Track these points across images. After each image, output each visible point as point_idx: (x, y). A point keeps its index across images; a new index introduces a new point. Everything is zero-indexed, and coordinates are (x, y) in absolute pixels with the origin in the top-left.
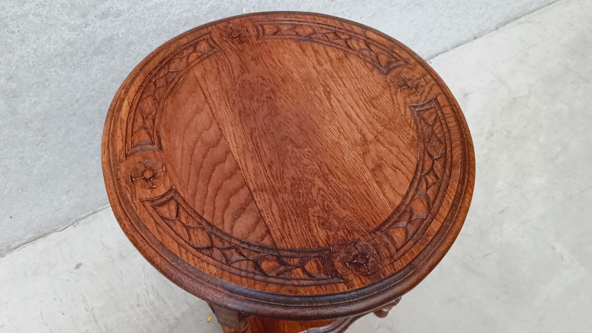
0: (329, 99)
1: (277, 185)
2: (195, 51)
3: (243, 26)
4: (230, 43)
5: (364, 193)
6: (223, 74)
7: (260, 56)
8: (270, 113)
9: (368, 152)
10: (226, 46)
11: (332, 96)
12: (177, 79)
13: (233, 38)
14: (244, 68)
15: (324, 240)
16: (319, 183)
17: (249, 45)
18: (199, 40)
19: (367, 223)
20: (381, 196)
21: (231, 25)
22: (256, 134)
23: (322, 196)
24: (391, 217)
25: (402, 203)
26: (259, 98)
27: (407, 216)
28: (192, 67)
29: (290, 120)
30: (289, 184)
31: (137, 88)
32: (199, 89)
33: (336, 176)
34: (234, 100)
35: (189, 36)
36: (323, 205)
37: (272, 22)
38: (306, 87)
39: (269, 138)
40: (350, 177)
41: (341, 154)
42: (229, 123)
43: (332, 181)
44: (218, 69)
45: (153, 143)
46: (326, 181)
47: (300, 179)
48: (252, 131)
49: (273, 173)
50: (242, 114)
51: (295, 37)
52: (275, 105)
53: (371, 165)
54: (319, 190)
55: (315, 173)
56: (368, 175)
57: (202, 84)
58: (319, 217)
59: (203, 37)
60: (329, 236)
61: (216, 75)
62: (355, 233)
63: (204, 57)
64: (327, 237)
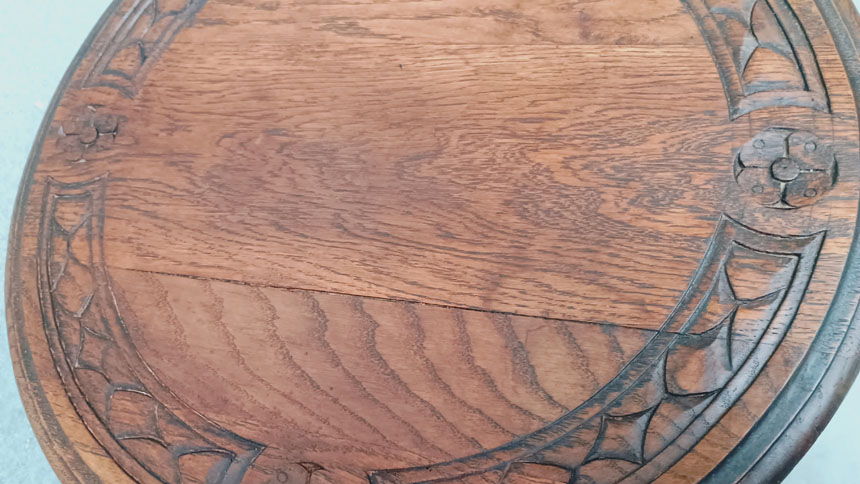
0: (366, 33)
1: (502, 246)
2: (68, 237)
3: (82, 109)
4: (102, 155)
5: (629, 81)
6: (163, 210)
7: (173, 113)
8: (320, 165)
9: (537, 23)
10: (103, 167)
11: (362, 24)
12: (109, 312)
13: (93, 144)
14: (176, 159)
15: (696, 222)
16: (550, 158)
17: (134, 120)
18: (47, 214)
19: (705, 112)
20: (658, 52)
21: (61, 132)
22: (352, 222)
23: (586, 167)
24: (718, 59)
25: (699, 20)
26: (269, 168)
27: (737, 27)
28: (103, 265)
29: (362, 133)
30: (514, 219)
31: (71, 413)
32: (164, 279)
33: (553, 115)
34: (242, 222)
35: (27, 229)
36: (608, 176)
37: (114, 47)
38: (307, 63)
39: (379, 200)
40: (574, 88)
41: (508, 77)
42: (289, 262)
43: (560, 130)
44: (146, 213)
45: (231, 456)
46: (554, 141)
47: (518, 192)
48: (340, 226)
49: (468, 236)
50: (282, 222)
51: (179, 21)
52: (308, 145)
53: (573, 34)
54: (567, 167)
55: (522, 153)
56: (591, 52)
57: (158, 265)
58: (632, 202)
59: (50, 201)
60: (691, 206)
61: (156, 225)
62: (717, 150)
63: (97, 226)
64: (691, 212)
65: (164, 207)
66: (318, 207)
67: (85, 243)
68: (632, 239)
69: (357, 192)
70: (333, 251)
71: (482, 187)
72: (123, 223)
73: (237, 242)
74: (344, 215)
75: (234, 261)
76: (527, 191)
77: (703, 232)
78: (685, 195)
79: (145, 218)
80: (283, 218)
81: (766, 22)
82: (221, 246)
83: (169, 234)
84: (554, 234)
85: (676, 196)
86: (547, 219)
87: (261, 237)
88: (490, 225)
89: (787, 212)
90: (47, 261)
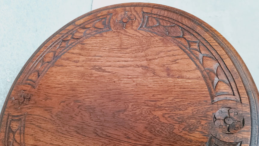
0: (104, 71)
1: (144, 142)
2: (14, 133)
3: (19, 91)
4: (25, 106)
5: (182, 90)
7: (47, 94)
8: (90, 113)
9: (154, 70)
10: (25, 110)
11: (103, 68)
13: (23, 103)
14: (47, 109)
15: (202, 137)
16: (159, 113)
17: (35, 96)
18: (8, 125)
19: (204, 101)
20: (190, 81)
21: (13, 98)
22: (99, 132)
23: (169, 117)
24: (207, 84)
25: (202, 72)
26: (75, 113)
27: (213, 74)
28: (24, 143)
29: (103, 103)
30: (148, 133)
33: (160, 100)
34: (66, 130)
35: (2, 130)
36: (176, 120)
37: (30, 72)
38: (87, 80)
39: (108, 125)
40: (166, 91)
41: (146, 87)
42: (80, 145)
43: (161, 104)
44: (38, 126)
46: (160, 108)
47: (149, 124)
48: (96, 133)
49: (134, 138)
50: (78, 131)
51: (50, 65)
52: (87, 106)
53: (164, 74)
54: (164, 117)
55: (150, 111)
56: (170, 80)
57: (40, 144)
58: (183, 129)
59: (9, 121)
60: (201, 131)
61: (40, 130)
62: (208, 113)
63: (23, 130)
64: (201, 133)
65: (43, 124)
66: (89, 126)
67: (19, 135)
68: (183, 142)
69: (101, 122)
70: (94, 141)
71: (139, 122)
72: (31, 129)
73: (65, 137)
74: (97, 129)
75: (64, 143)
76: (152, 124)
77: (205, 140)
78: (199, 127)
79: (38, 128)
80: (79, 130)
81: (221, 73)
82: (60, 138)
83: (44, 133)
84: (160, 139)
85: (196, 128)
86: (158, 134)
87: (72, 136)
88: (141, 135)
89: (230, 135)
90: (7, 141)
